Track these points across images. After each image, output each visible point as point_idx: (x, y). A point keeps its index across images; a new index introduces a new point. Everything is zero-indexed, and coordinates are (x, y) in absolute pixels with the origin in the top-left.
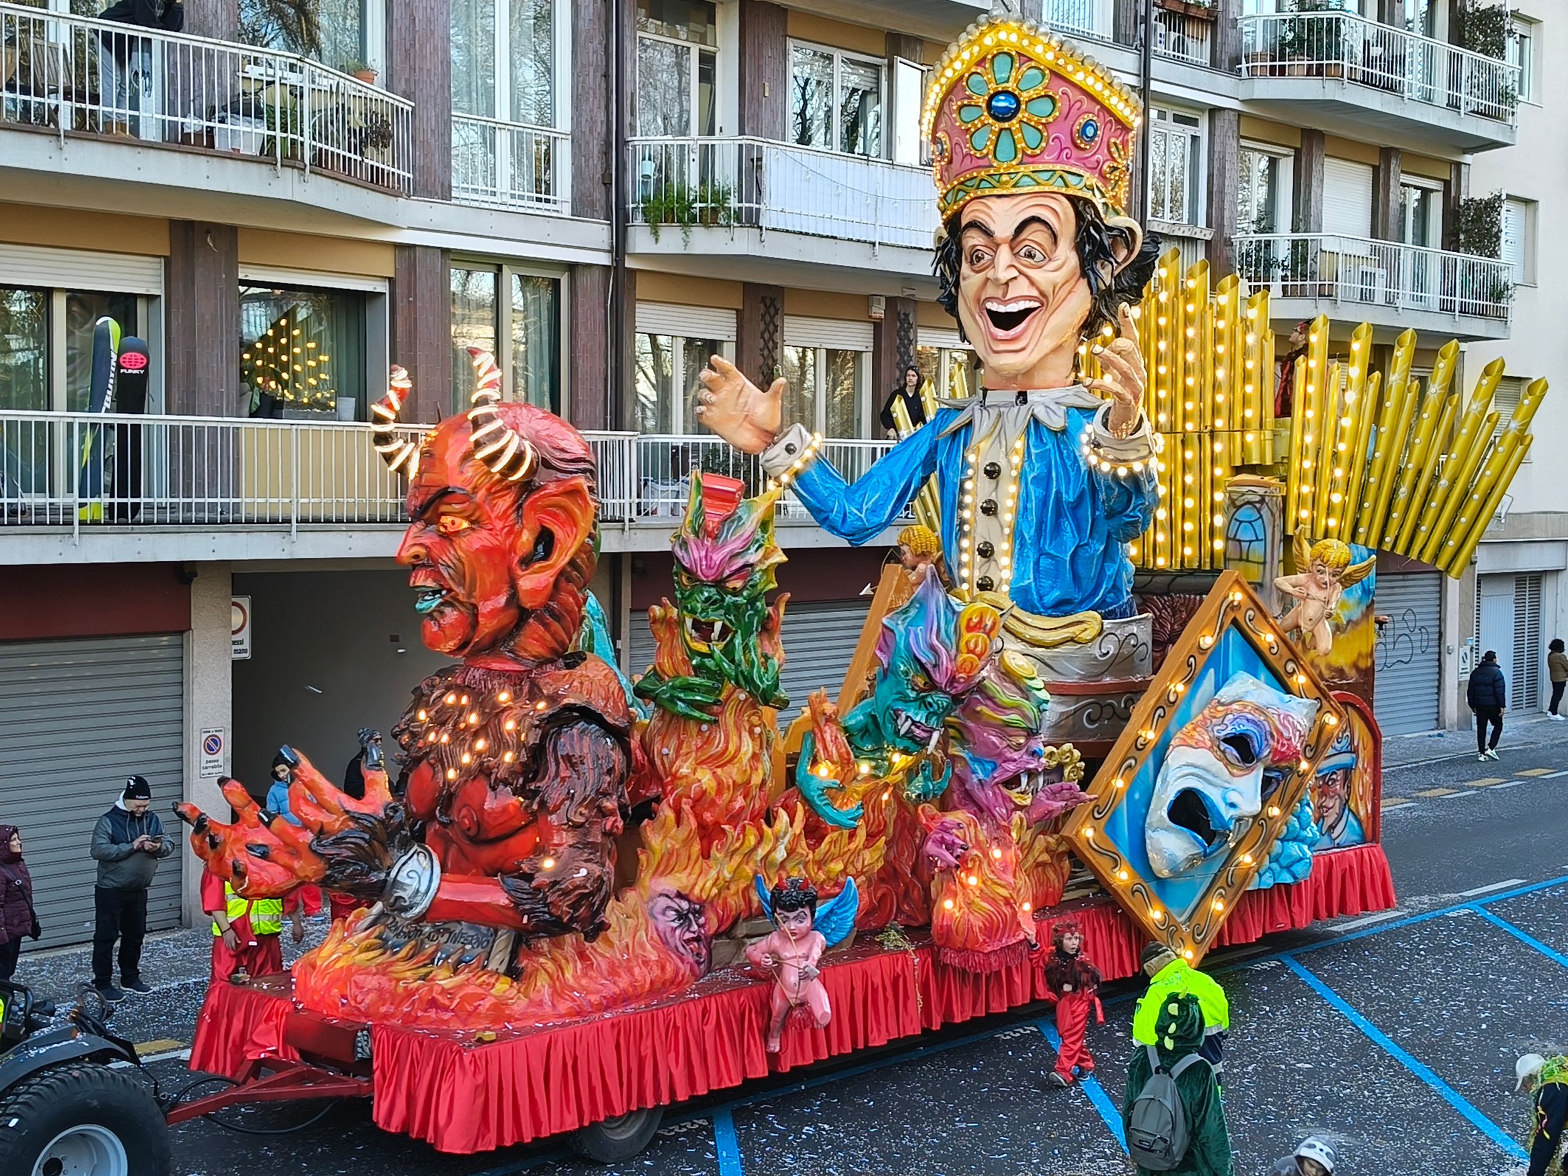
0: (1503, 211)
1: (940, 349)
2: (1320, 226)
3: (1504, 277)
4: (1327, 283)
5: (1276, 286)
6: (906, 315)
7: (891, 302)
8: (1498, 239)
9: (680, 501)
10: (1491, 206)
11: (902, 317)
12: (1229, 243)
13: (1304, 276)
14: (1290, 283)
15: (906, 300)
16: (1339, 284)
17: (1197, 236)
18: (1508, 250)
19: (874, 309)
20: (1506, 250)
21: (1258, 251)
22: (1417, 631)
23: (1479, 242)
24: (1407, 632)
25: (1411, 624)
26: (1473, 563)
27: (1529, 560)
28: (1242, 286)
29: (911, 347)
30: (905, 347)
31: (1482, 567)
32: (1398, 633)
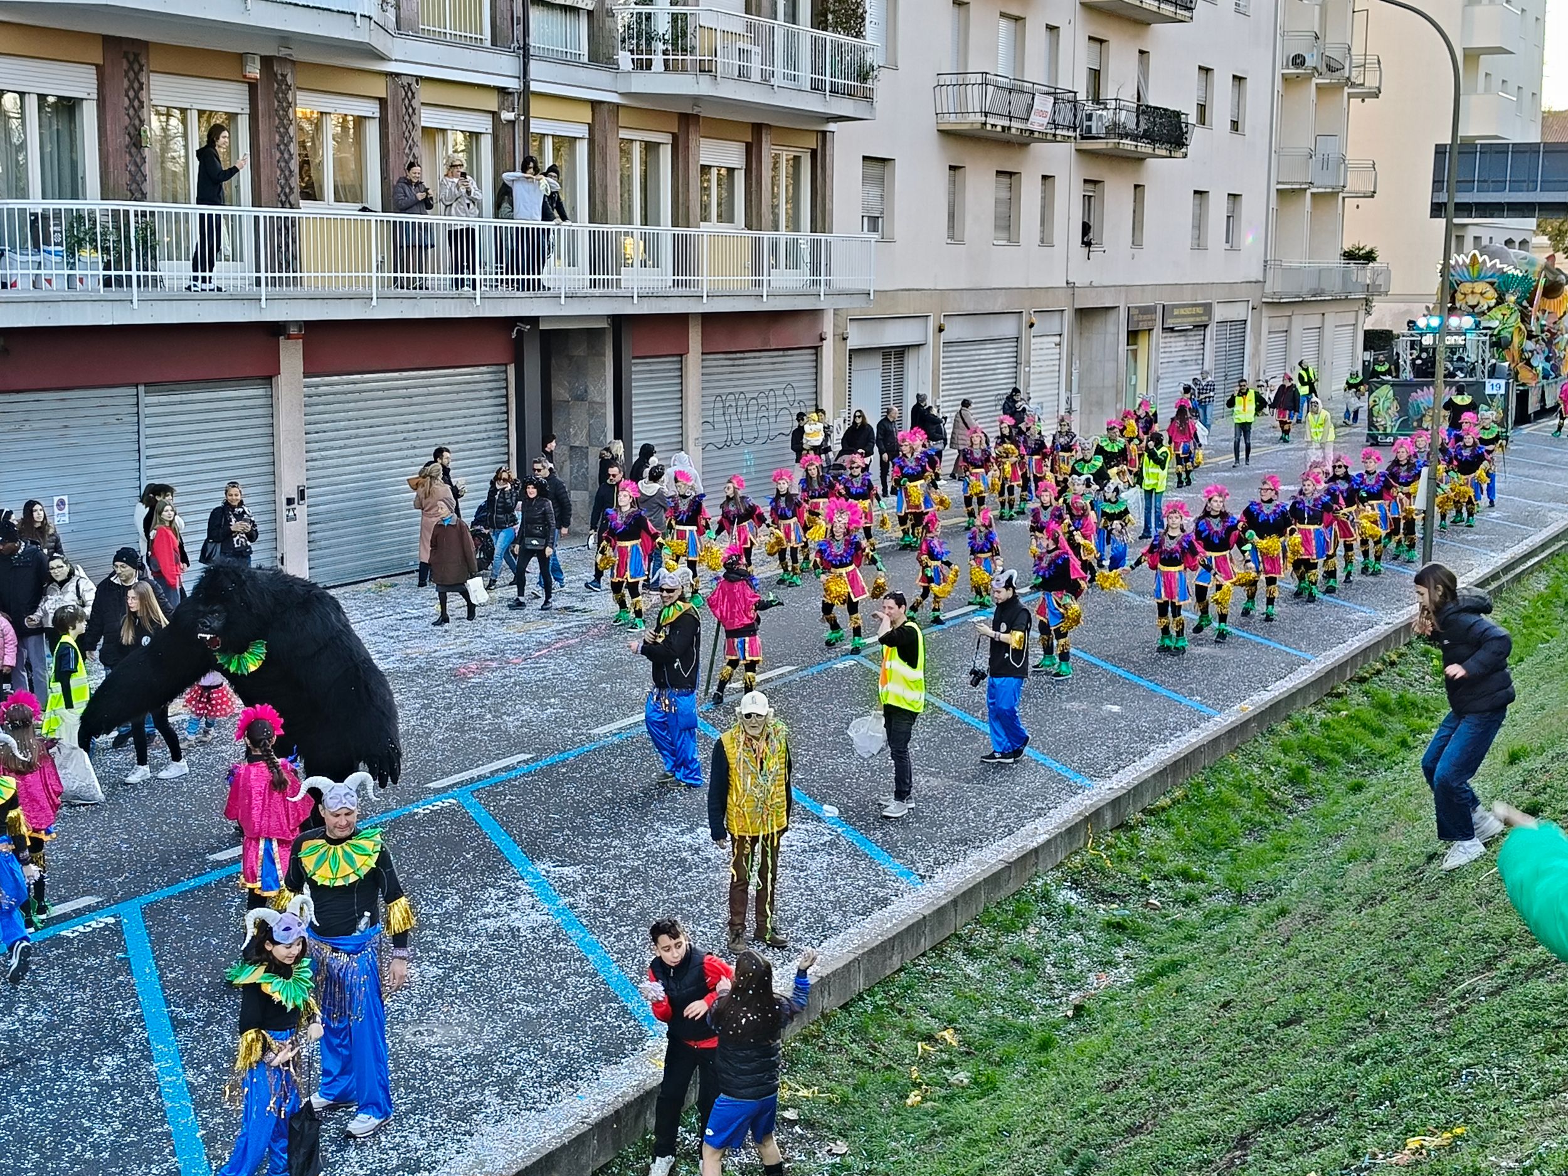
1: (322, 113)
3: (869, 58)
4: (707, 58)
5: (658, 60)
6: (284, 76)
7: (267, 61)
8: (863, 19)
9: (42, 272)
11: (280, 77)
12: (611, 14)
13: (684, 50)
14: (671, 57)
15: (284, 60)
16: (719, 59)
17: (578, 6)
18: (873, 31)
19: (248, 69)
20: (869, 29)
21: (639, 24)
22: (796, 404)
23: (846, 23)
24: (787, 405)
25: (791, 398)
26: (845, 339)
27: (894, 335)
28: (624, 59)
29: (291, 110)
30: (284, 110)
31: (854, 342)
32: (779, 406)
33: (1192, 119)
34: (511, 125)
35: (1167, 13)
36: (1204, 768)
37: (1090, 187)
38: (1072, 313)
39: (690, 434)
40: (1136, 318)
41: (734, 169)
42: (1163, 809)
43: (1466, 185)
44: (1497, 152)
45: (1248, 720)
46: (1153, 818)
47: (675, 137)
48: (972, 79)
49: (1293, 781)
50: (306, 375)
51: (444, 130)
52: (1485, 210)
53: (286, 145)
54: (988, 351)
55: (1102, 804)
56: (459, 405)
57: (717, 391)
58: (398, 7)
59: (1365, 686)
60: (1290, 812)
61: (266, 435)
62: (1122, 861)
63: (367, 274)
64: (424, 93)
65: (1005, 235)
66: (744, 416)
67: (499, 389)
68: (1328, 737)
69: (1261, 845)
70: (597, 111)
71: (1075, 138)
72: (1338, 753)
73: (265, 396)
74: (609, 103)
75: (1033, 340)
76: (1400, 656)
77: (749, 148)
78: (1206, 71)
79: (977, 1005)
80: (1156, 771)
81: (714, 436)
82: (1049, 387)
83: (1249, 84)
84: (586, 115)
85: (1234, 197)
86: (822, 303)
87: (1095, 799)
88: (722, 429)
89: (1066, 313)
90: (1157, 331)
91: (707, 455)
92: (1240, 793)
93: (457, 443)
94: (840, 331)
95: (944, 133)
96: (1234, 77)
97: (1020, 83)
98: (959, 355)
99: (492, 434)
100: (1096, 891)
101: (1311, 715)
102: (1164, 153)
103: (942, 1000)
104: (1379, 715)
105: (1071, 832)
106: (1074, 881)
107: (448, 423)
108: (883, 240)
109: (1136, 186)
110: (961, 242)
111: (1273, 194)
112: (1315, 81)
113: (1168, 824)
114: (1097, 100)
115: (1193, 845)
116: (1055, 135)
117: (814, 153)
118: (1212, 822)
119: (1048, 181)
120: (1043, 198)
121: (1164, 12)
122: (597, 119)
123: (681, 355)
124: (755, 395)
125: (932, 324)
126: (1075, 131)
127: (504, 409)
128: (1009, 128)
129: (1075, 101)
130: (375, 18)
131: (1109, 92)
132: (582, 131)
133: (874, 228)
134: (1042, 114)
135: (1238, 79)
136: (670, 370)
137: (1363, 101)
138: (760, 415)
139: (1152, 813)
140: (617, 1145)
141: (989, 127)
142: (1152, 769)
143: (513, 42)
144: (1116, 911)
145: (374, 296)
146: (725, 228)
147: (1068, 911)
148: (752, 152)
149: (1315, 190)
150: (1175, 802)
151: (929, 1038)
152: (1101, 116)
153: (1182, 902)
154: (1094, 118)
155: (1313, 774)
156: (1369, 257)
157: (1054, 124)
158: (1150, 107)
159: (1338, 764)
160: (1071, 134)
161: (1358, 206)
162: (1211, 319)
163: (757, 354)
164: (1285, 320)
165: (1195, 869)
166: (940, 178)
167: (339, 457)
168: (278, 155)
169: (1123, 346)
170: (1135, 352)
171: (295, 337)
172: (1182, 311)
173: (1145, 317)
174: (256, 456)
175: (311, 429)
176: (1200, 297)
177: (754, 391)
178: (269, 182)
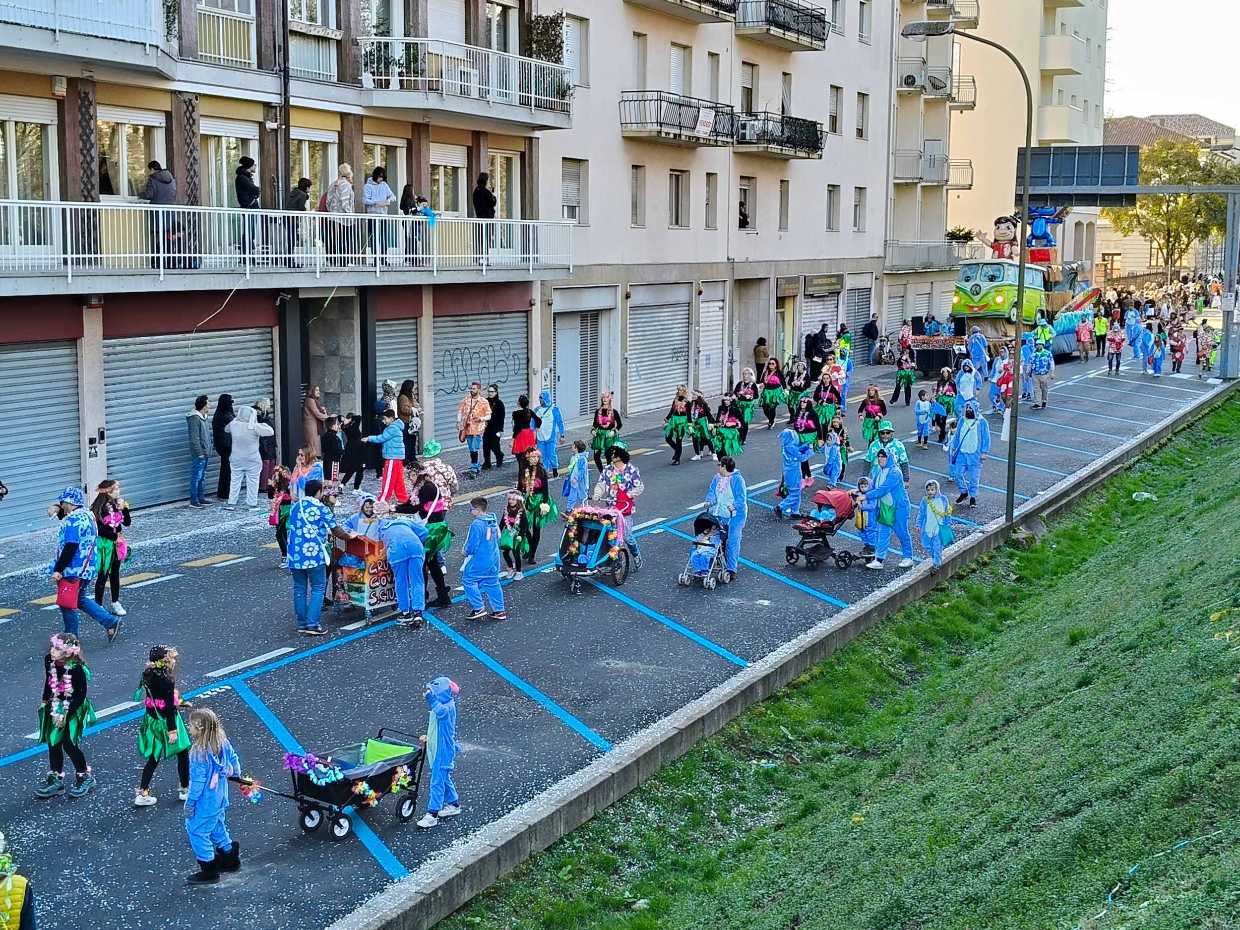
0: (564, 26)
1: (118, 124)
2: (426, 32)
3: (567, 79)
4: (434, 79)
5: (395, 81)
6: (86, 95)
7: (72, 82)
8: (561, 48)
10: (555, 22)
11: (83, 95)
12: (356, 43)
13: (416, 72)
14: (405, 78)
15: (85, 81)
16: (444, 80)
17: (329, 36)
18: (569, 57)
19: (57, 88)
20: (566, 56)
21: (379, 51)
22: (511, 357)
23: (547, 51)
24: (504, 358)
25: (507, 353)
26: (550, 305)
27: (590, 301)
28: (367, 79)
29: (92, 122)
30: (86, 121)
31: (557, 307)
32: (497, 359)
33: (826, 128)
34: (274, 133)
35: (805, 43)
36: (836, 650)
37: (745, 182)
38: (732, 283)
39: (424, 379)
40: (783, 287)
41: (458, 168)
42: (804, 684)
43: (1042, 180)
44: (1067, 154)
45: (871, 610)
46: (796, 691)
47: (409, 142)
48: (650, 96)
49: (906, 659)
50: (105, 337)
51: (219, 137)
52: (1057, 200)
53: (88, 150)
54: (666, 314)
55: (755, 680)
56: (232, 360)
57: (446, 347)
58: (180, 38)
59: (964, 583)
60: (904, 685)
61: (72, 387)
62: (771, 726)
64: (202, 107)
66: (469, 367)
67: (266, 346)
68: (934, 624)
69: (881, 711)
70: (345, 121)
71: (733, 144)
72: (941, 636)
73: (71, 355)
74: (355, 115)
75: (702, 305)
76: (991, 558)
77: (470, 151)
78: (836, 89)
80: (797, 653)
81: (444, 384)
82: (715, 342)
83: (871, 100)
84: (337, 124)
85: (860, 190)
86: (531, 276)
87: (750, 676)
88: (451, 378)
89: (727, 283)
90: (800, 298)
91: (438, 399)
92: (864, 669)
94: (546, 298)
95: (628, 139)
96: (859, 93)
97: (688, 99)
98: (643, 317)
99: (260, 384)
100: (750, 750)
101: (920, 606)
102: (803, 155)
104: (974, 605)
105: (731, 703)
107: (224, 375)
108: (580, 225)
109: (782, 181)
110: (643, 226)
111: (891, 186)
112: (923, 97)
113: (808, 695)
114: (750, 113)
115: (827, 712)
116: (716, 141)
117: (523, 155)
118: (841, 693)
119: (712, 178)
120: (708, 192)
121: (802, 42)
122: (345, 128)
123: (416, 318)
124: (477, 350)
125: (620, 292)
126: (732, 138)
127: (270, 363)
128: (680, 135)
129: (732, 114)
130: (162, 47)
131: (759, 106)
132: (333, 137)
133: (572, 215)
134: (705, 124)
135: (862, 96)
136: (407, 330)
137: (962, 112)
138: (482, 366)
139: (795, 687)
141: (663, 135)
142: (794, 652)
143: (275, 66)
144: (766, 766)
146: (451, 216)
148: (472, 154)
149: (924, 184)
150: (813, 677)
152: (753, 125)
153: (818, 758)
154: (748, 127)
155: (921, 653)
156: (968, 237)
157: (716, 132)
158: (792, 118)
159: (941, 645)
160: (729, 140)
161: (958, 197)
162: (842, 287)
163: (479, 317)
164: (902, 288)
165: (829, 732)
166: (625, 175)
167: (133, 404)
168: (82, 158)
169: (773, 310)
170: (783, 314)
171: (96, 307)
172: (820, 281)
173: (790, 286)
174: (63, 404)
175: (110, 381)
176: (833, 270)
177: (476, 347)
178: (74, 180)
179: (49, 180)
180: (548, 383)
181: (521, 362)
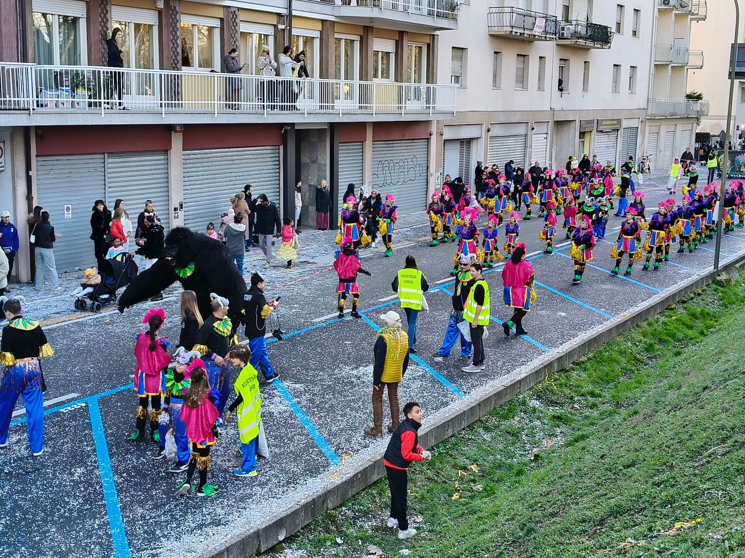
1: (193, 25)
5: (354, 1)
6: (175, 7)
9: (59, 99)
11: (173, 8)
19: (158, 4)
22: (418, 166)
24: (413, 166)
25: (415, 163)
26: (442, 135)
27: (465, 133)
29: (178, 24)
30: (175, 23)
31: (446, 136)
32: (409, 167)
33: (614, 30)
34: (283, 31)
36: (604, 343)
37: (563, 62)
38: (553, 123)
39: (366, 178)
40: (584, 126)
41: (390, 53)
42: (583, 362)
45: (627, 320)
46: (578, 367)
47: (361, 37)
48: (506, 10)
49: (647, 350)
50: (184, 149)
51: (250, 33)
53: (176, 40)
54: (513, 141)
55: (553, 360)
56: (256, 164)
57: (380, 159)
59: (685, 305)
60: (645, 365)
61: (165, 178)
62: (562, 387)
63: (213, 102)
64: (241, 16)
65: (521, 85)
66: (393, 171)
67: (276, 157)
68: (666, 329)
69: (630, 380)
70: (324, 24)
71: (556, 39)
72: (670, 337)
73: (164, 159)
74: (330, 21)
75: (533, 136)
76: (703, 291)
77: (397, 43)
78: (621, 6)
79: (488, 453)
80: (580, 344)
81: (377, 180)
82: (541, 158)
83: (642, 13)
84: (319, 27)
85: (633, 68)
86: (430, 118)
87: (550, 357)
88: (382, 177)
89: (550, 123)
90: (594, 132)
92: (621, 355)
93: (255, 182)
94: (439, 131)
95: (492, 36)
96: (634, 9)
97: (529, 12)
98: (497, 143)
99: (272, 179)
100: (549, 401)
101: (657, 318)
102: (599, 46)
103: (471, 450)
104: (691, 319)
105: (537, 373)
106: (539, 396)
107: (251, 173)
108: (461, 87)
109: (585, 62)
110: (499, 89)
111: (653, 66)
112: (674, 12)
113: (585, 370)
114: (567, 20)
115: (597, 380)
116: (546, 37)
117: (429, 45)
118: (606, 369)
119: (542, 59)
120: (540, 68)
122: (324, 29)
123: (363, 142)
124: (398, 161)
125: (484, 128)
126: (556, 35)
127: (278, 167)
128: (524, 34)
129: (556, 21)
131: (573, 16)
132: (317, 34)
133: (457, 81)
135: (637, 11)
136: (357, 149)
137: (698, 22)
138: (400, 171)
139: (577, 364)
140: (313, 515)
141: (513, 33)
142: (579, 343)
144: (558, 411)
145: (216, 113)
146: (385, 81)
147: (534, 410)
148: (399, 45)
149: (673, 65)
150: (589, 359)
151: (465, 468)
152: (569, 28)
153: (590, 407)
154: (565, 29)
155: (657, 347)
156: (699, 97)
157: (546, 32)
158: (593, 24)
159: (669, 342)
160: (554, 37)
161: (694, 73)
162: (620, 127)
163: (399, 142)
164: (657, 128)
165: (597, 391)
166: (490, 57)
167: (199, 189)
168: (172, 45)
169: (577, 139)
170: (583, 142)
171: (179, 132)
172: (607, 123)
173: (588, 125)
174: (160, 187)
175: (186, 175)
176: (615, 116)
177: (397, 160)
178: (167, 58)
179: (153, 57)
180: (439, 181)
181: (424, 168)
